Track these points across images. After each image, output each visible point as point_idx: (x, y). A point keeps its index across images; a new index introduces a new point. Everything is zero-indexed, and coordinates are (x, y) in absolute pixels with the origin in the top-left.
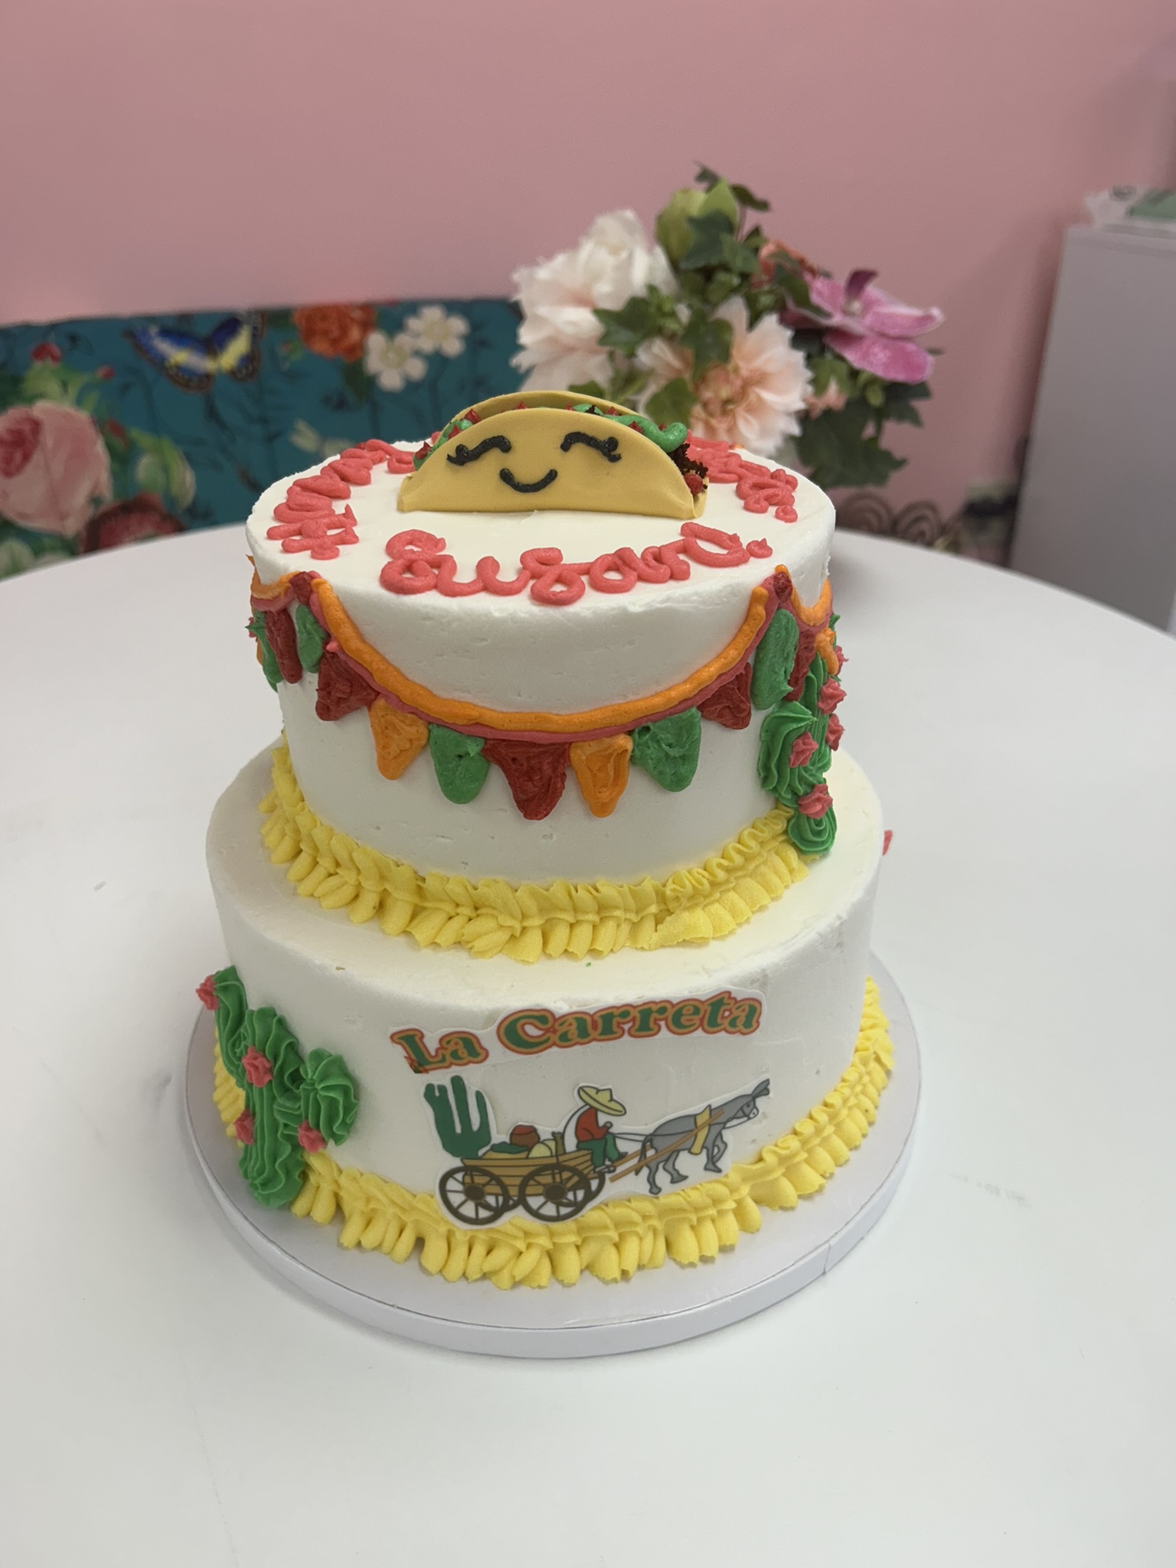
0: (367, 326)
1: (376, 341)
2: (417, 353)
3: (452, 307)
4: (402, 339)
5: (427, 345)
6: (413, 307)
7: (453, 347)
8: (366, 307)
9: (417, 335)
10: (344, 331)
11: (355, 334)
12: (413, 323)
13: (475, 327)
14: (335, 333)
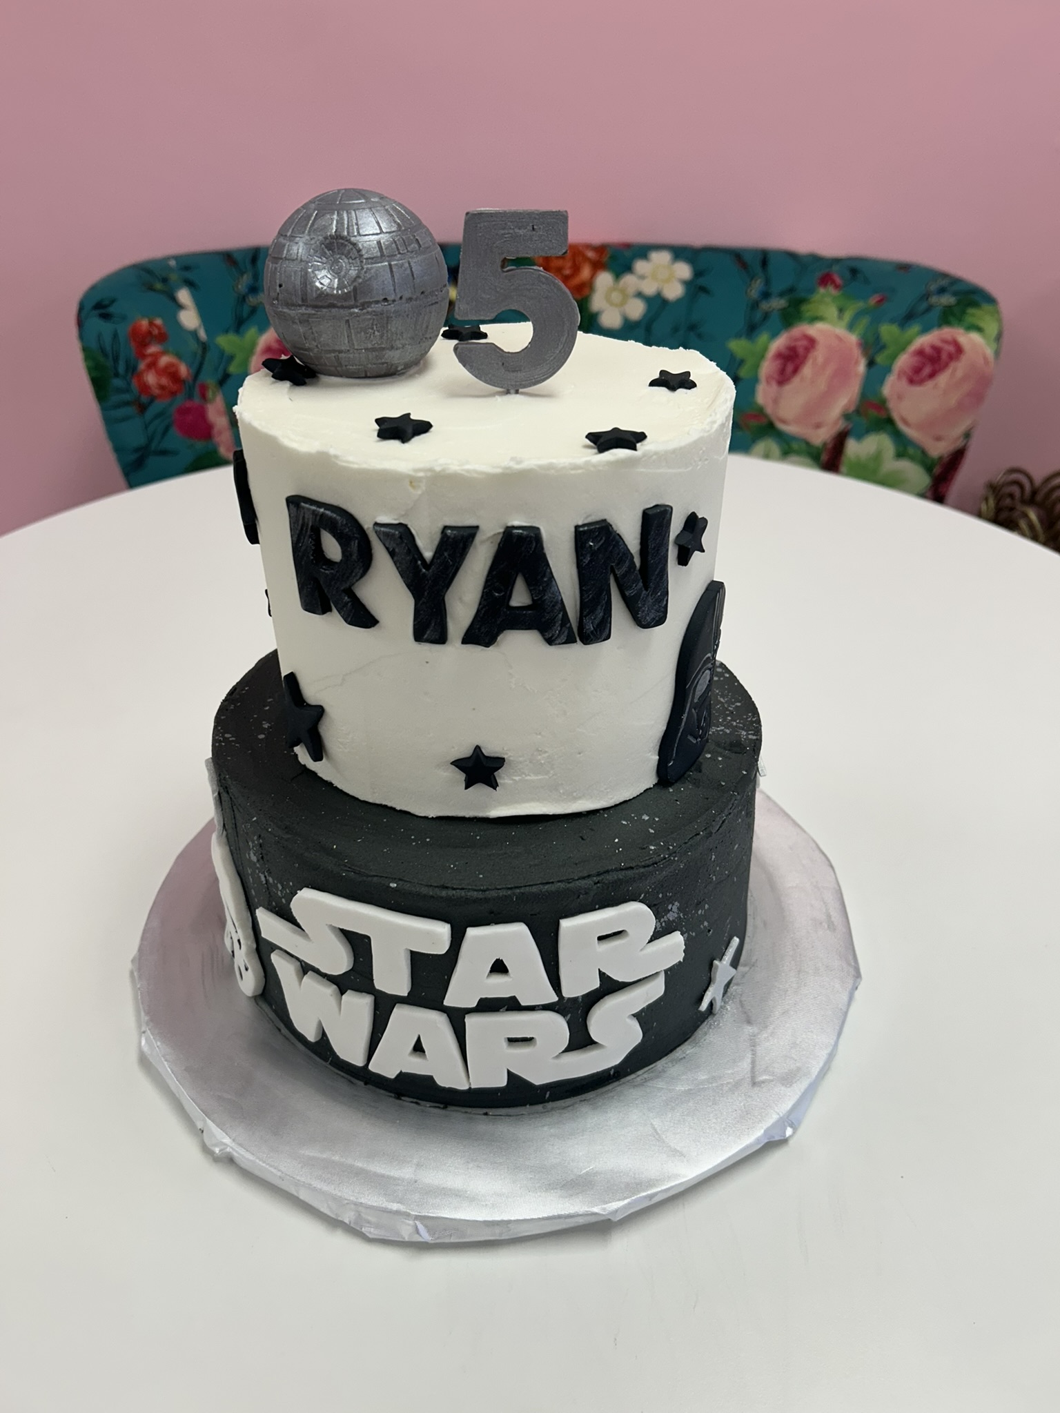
0: (597, 266)
1: (604, 280)
2: (639, 295)
3: (680, 253)
4: (629, 280)
5: (650, 289)
6: (643, 251)
7: (674, 292)
8: (601, 249)
9: (642, 277)
10: (576, 269)
11: (586, 272)
12: (640, 266)
13: (698, 274)
14: (567, 272)
